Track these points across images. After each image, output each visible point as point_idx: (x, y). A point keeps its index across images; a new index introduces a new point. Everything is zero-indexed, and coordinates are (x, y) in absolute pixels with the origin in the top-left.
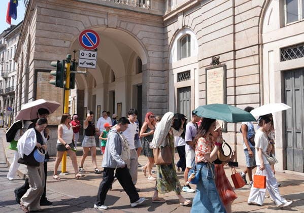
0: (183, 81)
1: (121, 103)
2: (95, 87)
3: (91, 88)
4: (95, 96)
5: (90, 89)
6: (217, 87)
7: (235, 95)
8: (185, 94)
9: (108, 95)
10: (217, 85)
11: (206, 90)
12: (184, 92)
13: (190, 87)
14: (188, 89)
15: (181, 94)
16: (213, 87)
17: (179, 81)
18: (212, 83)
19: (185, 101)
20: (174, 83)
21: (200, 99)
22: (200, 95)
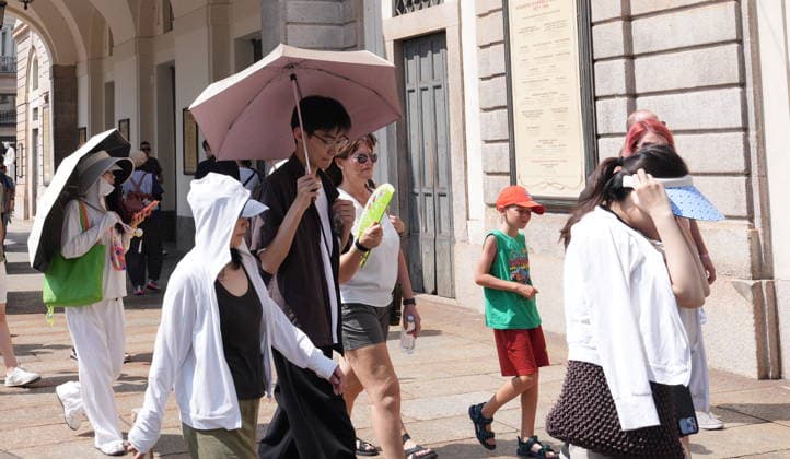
0: (417, 13)
2: (111, 54)
3: (101, 58)
4: (111, 86)
5: (96, 63)
6: (548, 26)
7: (630, 57)
8: (426, 61)
9: (154, 80)
10: (552, 18)
11: (507, 42)
12: (423, 55)
13: (442, 33)
14: (434, 41)
15: (412, 65)
16: (532, 29)
17: (403, 11)
18: (529, 11)
19: (426, 89)
20: (381, 21)
21: (483, 79)
22: (484, 62)
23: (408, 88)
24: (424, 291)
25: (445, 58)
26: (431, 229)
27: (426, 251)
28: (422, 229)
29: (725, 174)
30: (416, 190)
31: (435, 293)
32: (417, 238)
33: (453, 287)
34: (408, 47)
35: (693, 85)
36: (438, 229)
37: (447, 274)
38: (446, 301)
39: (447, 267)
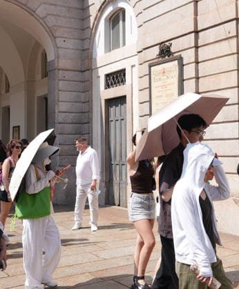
0: (115, 88)
1: (19, 127)
6: (167, 96)
8: (118, 109)
10: (168, 92)
11: (150, 101)
12: (117, 106)
13: (124, 97)
14: (121, 100)
15: (112, 110)
16: (160, 96)
17: (109, 87)
18: (160, 89)
19: (117, 120)
20: (100, 91)
21: (141, 116)
22: (141, 109)
23: (110, 119)
24: (114, 205)
25: (125, 107)
26: (118, 179)
27: (116, 188)
28: (115, 179)
29: (233, 156)
30: (113, 163)
31: (119, 205)
32: (112, 183)
33: (126, 203)
34: (111, 102)
35: (221, 121)
36: (121, 179)
37: (124, 198)
38: (124, 209)
39: (124, 194)
